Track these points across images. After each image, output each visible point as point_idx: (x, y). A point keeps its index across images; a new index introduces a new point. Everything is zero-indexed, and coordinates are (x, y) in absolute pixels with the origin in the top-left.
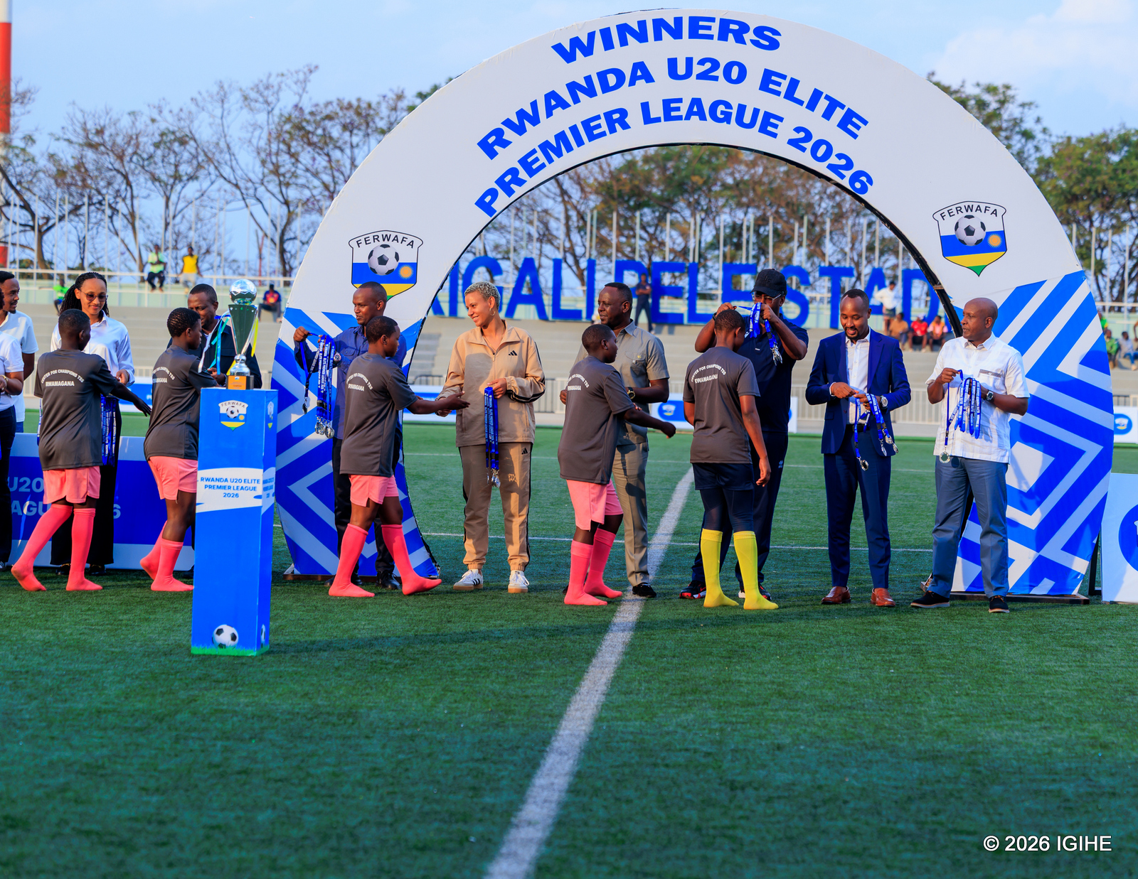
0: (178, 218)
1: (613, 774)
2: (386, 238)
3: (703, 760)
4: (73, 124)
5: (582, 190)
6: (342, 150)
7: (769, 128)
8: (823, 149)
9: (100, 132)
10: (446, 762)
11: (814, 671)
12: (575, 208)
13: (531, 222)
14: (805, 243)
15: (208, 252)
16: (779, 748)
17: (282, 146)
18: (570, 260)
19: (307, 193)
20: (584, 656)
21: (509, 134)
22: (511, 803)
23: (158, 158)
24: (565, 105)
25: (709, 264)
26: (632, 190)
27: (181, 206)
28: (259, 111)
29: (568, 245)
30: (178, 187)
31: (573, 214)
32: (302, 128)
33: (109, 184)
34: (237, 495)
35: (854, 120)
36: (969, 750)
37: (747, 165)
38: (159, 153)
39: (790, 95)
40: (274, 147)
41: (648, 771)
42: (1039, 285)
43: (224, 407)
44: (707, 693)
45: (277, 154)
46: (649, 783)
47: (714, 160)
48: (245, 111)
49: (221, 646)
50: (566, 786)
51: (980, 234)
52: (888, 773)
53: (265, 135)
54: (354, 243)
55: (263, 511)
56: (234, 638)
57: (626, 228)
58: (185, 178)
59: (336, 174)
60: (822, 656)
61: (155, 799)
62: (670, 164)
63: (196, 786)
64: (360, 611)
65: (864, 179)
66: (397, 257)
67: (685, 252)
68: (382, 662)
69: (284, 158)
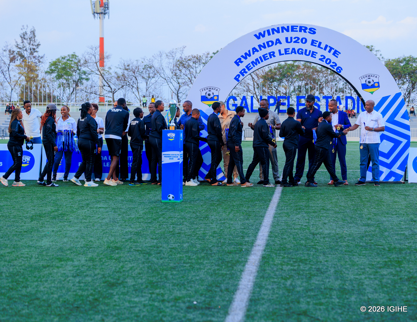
0: (150, 88)
1: (280, 232)
2: (210, 88)
3: (304, 227)
4: (121, 64)
5: (258, 77)
6: (193, 69)
7: (314, 56)
8: (328, 61)
9: (128, 66)
10: (234, 229)
11: (332, 203)
12: (256, 82)
13: (244, 87)
14: (318, 90)
15: (158, 97)
16: (325, 224)
17: (177, 68)
18: (255, 96)
19: (184, 80)
20: (268, 200)
21: (243, 59)
22: (253, 240)
23: (144, 72)
24: (258, 51)
25: (292, 96)
26: (271, 77)
27: (150, 85)
28: (171, 59)
29: (254, 92)
30: (150, 80)
31: (255, 84)
32: (182, 63)
33: (131, 80)
34: (173, 159)
35: (337, 53)
36: (377, 223)
37: (302, 69)
38: (144, 71)
39: (319, 46)
40: (175, 68)
41: (289, 231)
42: (389, 96)
43: (169, 135)
44: (303, 209)
45: (176, 70)
46: (290, 234)
47: (293, 68)
48: (167, 59)
49: (170, 200)
50: (267, 235)
51: (372, 83)
52: (356, 230)
53: (172, 65)
54: (201, 90)
55: (180, 163)
56: (173, 198)
57: (270, 87)
58: (151, 77)
59: (192, 75)
60: (333, 199)
61: (155, 241)
62: (281, 70)
63: (166, 237)
64: (206, 190)
65: (340, 69)
66: (213, 94)
67: (286, 94)
68: (214, 203)
69: (178, 72)
